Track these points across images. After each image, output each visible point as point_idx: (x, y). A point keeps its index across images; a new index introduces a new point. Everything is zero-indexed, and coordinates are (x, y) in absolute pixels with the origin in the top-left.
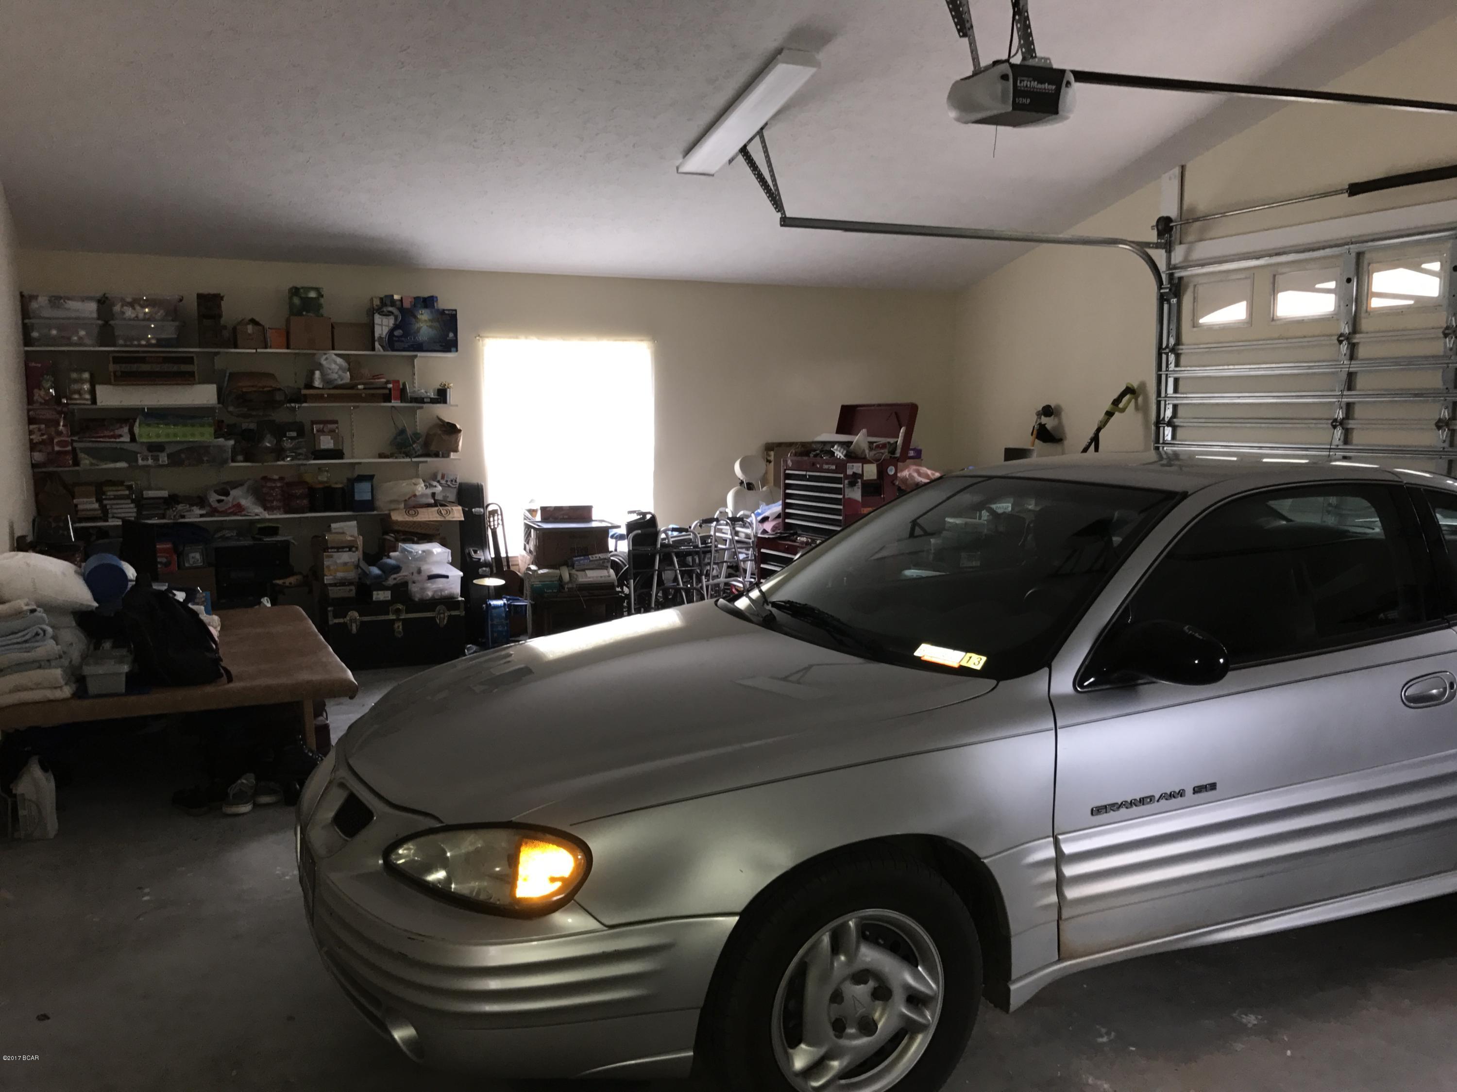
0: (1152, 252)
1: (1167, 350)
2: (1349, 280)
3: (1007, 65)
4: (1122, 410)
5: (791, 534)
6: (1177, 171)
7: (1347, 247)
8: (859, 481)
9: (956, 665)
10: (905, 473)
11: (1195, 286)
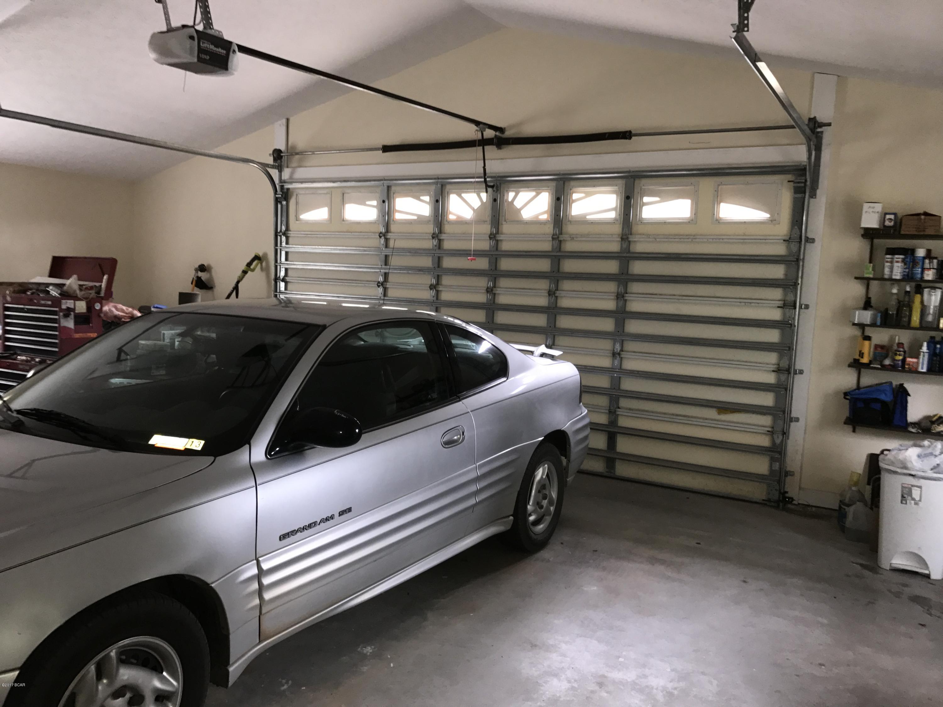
0: (270, 170)
1: (281, 234)
2: (384, 202)
3: (193, 29)
4: (253, 270)
5: (10, 353)
6: (284, 121)
7: (382, 182)
8: (72, 313)
9: (182, 448)
10: (106, 308)
11: (297, 195)
